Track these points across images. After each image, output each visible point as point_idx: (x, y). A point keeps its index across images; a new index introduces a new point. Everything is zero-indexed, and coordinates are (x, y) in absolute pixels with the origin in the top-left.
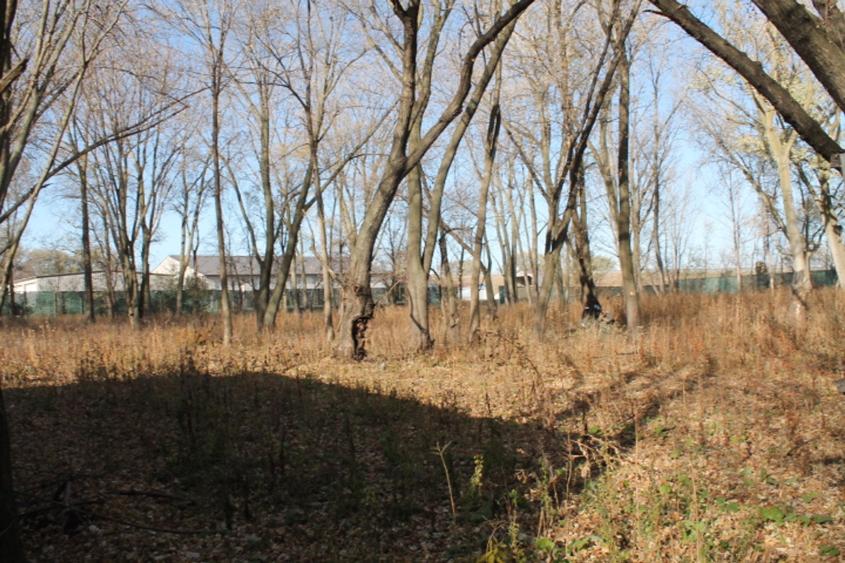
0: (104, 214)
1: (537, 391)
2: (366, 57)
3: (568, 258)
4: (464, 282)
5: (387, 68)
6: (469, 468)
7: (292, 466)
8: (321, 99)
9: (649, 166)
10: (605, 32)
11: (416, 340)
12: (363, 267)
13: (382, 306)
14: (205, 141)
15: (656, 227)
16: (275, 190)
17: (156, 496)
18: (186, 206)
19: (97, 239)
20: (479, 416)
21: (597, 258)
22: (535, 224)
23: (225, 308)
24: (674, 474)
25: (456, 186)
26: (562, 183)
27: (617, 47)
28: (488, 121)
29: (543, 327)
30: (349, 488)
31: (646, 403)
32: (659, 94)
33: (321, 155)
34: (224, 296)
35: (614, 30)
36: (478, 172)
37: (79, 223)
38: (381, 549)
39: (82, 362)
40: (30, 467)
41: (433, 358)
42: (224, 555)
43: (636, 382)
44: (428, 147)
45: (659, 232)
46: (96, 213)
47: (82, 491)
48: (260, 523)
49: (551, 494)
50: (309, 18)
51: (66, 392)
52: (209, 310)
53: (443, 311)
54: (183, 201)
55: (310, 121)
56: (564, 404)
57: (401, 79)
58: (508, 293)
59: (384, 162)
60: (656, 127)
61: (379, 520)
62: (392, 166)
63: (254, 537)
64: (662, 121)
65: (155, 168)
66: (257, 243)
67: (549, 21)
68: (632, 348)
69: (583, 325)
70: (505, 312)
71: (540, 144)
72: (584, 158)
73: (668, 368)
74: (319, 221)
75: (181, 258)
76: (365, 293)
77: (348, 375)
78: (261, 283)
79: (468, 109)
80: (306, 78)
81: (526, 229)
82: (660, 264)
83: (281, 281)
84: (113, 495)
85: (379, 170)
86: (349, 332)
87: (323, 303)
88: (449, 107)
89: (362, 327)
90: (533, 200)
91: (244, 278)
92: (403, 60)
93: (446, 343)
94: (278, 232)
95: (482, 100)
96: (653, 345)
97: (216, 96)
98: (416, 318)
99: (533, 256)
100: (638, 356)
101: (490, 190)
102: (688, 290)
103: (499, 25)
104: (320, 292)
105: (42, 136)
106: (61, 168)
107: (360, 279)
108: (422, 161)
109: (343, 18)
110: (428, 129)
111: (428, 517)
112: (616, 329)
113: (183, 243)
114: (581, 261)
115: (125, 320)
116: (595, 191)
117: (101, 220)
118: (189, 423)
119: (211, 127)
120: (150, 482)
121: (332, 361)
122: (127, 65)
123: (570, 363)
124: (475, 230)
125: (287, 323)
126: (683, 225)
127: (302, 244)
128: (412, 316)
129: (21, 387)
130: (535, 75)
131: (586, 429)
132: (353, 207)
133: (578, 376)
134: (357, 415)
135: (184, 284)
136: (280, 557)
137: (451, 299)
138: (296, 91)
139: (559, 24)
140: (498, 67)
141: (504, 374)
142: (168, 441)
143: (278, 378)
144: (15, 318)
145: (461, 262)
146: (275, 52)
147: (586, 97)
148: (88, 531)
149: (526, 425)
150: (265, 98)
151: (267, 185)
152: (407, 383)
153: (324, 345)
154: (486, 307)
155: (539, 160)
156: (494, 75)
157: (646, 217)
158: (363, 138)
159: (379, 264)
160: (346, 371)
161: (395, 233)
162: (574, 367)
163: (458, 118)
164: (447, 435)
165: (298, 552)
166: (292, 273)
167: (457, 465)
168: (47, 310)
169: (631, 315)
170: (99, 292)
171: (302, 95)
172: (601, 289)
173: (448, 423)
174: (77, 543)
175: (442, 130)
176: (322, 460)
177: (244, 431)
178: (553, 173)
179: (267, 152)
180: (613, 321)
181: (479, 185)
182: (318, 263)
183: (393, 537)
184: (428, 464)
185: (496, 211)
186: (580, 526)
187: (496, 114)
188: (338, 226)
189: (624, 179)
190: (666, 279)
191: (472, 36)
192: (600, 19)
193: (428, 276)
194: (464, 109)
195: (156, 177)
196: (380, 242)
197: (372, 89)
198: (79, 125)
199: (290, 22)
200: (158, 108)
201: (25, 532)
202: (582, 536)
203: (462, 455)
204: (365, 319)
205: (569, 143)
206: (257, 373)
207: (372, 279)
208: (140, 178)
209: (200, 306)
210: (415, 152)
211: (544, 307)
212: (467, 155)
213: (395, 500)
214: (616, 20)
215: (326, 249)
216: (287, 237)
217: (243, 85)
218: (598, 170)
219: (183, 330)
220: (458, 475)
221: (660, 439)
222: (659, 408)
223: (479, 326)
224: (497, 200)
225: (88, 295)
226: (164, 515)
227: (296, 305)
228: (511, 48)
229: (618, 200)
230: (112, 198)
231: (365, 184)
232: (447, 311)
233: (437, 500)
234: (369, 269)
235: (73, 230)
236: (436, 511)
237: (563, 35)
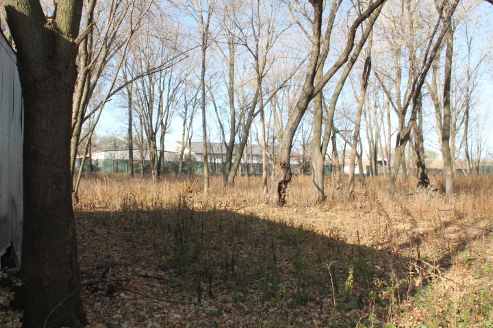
0: (141, 117)
1: (388, 230)
2: (291, 28)
3: (409, 150)
4: (346, 163)
5: (304, 35)
6: (344, 275)
7: (238, 267)
8: (265, 53)
9: (463, 96)
10: (439, 12)
11: (315, 195)
12: (286, 152)
13: (296, 175)
14: (197, 76)
15: (466, 133)
16: (236, 106)
17: (159, 279)
18: (186, 113)
19: (136, 130)
20: (352, 243)
21: (428, 151)
22: (390, 129)
23: (206, 172)
24: (477, 289)
25: (343, 105)
26: (408, 104)
27: (446, 21)
28: (363, 67)
29: (392, 191)
30: (271, 282)
31: (457, 241)
32: (471, 51)
33: (263, 85)
34: (205, 165)
35: (444, 11)
36: (356, 97)
37: (127, 121)
38: (288, 322)
39: (124, 199)
40: (92, 257)
41: (325, 207)
42: (195, 318)
43: (451, 228)
44: (327, 81)
45: (468, 136)
46: (136, 116)
47: (118, 273)
48: (217, 300)
49: (396, 295)
50: (259, 5)
51: (115, 215)
52: (197, 173)
53: (333, 179)
54: (184, 110)
55: (258, 65)
56: (405, 239)
57: (311, 41)
58: (372, 170)
59: (300, 90)
60: (468, 72)
61: (288, 304)
62: (305, 92)
63: (213, 308)
64: (472, 68)
65: (169, 91)
66: (225, 136)
67: (403, 6)
68: (448, 207)
69: (418, 191)
70: (369, 181)
71: (395, 81)
72: (422, 90)
73: (471, 221)
74: (261, 124)
75: (182, 143)
76: (286, 167)
77: (274, 215)
78: (226, 159)
79: (352, 59)
80: (256, 40)
81: (384, 132)
82: (468, 156)
83: (238, 158)
84: (135, 277)
85: (297, 95)
86: (277, 189)
87: (262, 171)
88: (340, 57)
89: (284, 187)
90: (389, 115)
91: (217, 156)
92: (313, 29)
93: (333, 198)
94: (237, 129)
95: (360, 54)
96: (462, 205)
97: (204, 50)
98: (316, 183)
99: (388, 149)
100: (452, 212)
101: (363, 108)
102: (485, 173)
103: (372, 8)
104: (260, 165)
105: (108, 73)
106: (117, 90)
107: (284, 159)
108: (323, 91)
109: (278, 6)
110: (327, 71)
111: (318, 304)
112: (438, 194)
113: (184, 134)
114: (418, 153)
115: (150, 177)
116: (428, 110)
117: (139, 121)
118: (181, 238)
119: (201, 68)
120: (157, 270)
121: (266, 206)
122: (155, 33)
123: (409, 214)
124: (353, 132)
125: (240, 182)
126: (483, 132)
127: (251, 137)
128: (314, 181)
129: (92, 211)
130: (393, 38)
131: (419, 255)
132: (281, 116)
133: (414, 222)
134: (279, 238)
135: (184, 157)
136: (227, 322)
137: (338, 172)
138: (250, 48)
139: (409, 8)
140: (370, 33)
141: (368, 219)
142: (168, 247)
143: (234, 214)
144: (92, 173)
145: (344, 151)
146: (238, 24)
147: (424, 53)
148: (120, 296)
149: (381, 250)
150: (232, 52)
151: (232, 102)
152: (310, 221)
153: (262, 196)
154: (358, 178)
155: (394, 91)
156: (368, 39)
157: (460, 126)
158: (289, 76)
159: (295, 150)
160: (273, 212)
161: (306, 132)
162: (412, 217)
163: (345, 65)
164: (332, 254)
165: (238, 320)
166: (245, 154)
167: (338, 273)
168: (108, 169)
169: (448, 186)
170: (136, 161)
171: (254, 51)
172: (429, 170)
173: (333, 247)
174: (113, 303)
175: (335, 71)
176: (256, 264)
177: (212, 244)
178: (402, 99)
179: (233, 83)
180: (437, 190)
181: (357, 105)
182: (259, 148)
183: (296, 315)
184: (320, 271)
185: (366, 120)
186: (414, 318)
187: (368, 63)
188: (272, 127)
189: (447, 103)
190: (471, 166)
191: (355, 16)
192: (435, 4)
193: (324, 158)
194: (349, 59)
195: (170, 96)
196: (297, 137)
197: (294, 47)
198: (129, 67)
199: (247, 8)
200: (171, 57)
201: (86, 293)
202: (415, 325)
203: (341, 267)
204: (286, 182)
205: (413, 80)
206: (222, 210)
207: (291, 159)
208: (161, 97)
209: (192, 170)
210: (319, 84)
211: (394, 180)
212: (350, 87)
213: (299, 292)
214: (446, 4)
215: (265, 140)
216: (242, 133)
217: (220, 44)
218: (431, 98)
219: (182, 184)
220: (338, 278)
221: (467, 265)
222: (466, 245)
223: (354, 189)
224: (367, 115)
225: (130, 162)
226: (163, 291)
227: (246, 172)
228: (378, 23)
229: (443, 116)
230: (145, 108)
231: (289, 103)
232: (335, 179)
233: (324, 293)
234: (290, 153)
235: (124, 125)
236: (323, 300)
237: (411, 14)
